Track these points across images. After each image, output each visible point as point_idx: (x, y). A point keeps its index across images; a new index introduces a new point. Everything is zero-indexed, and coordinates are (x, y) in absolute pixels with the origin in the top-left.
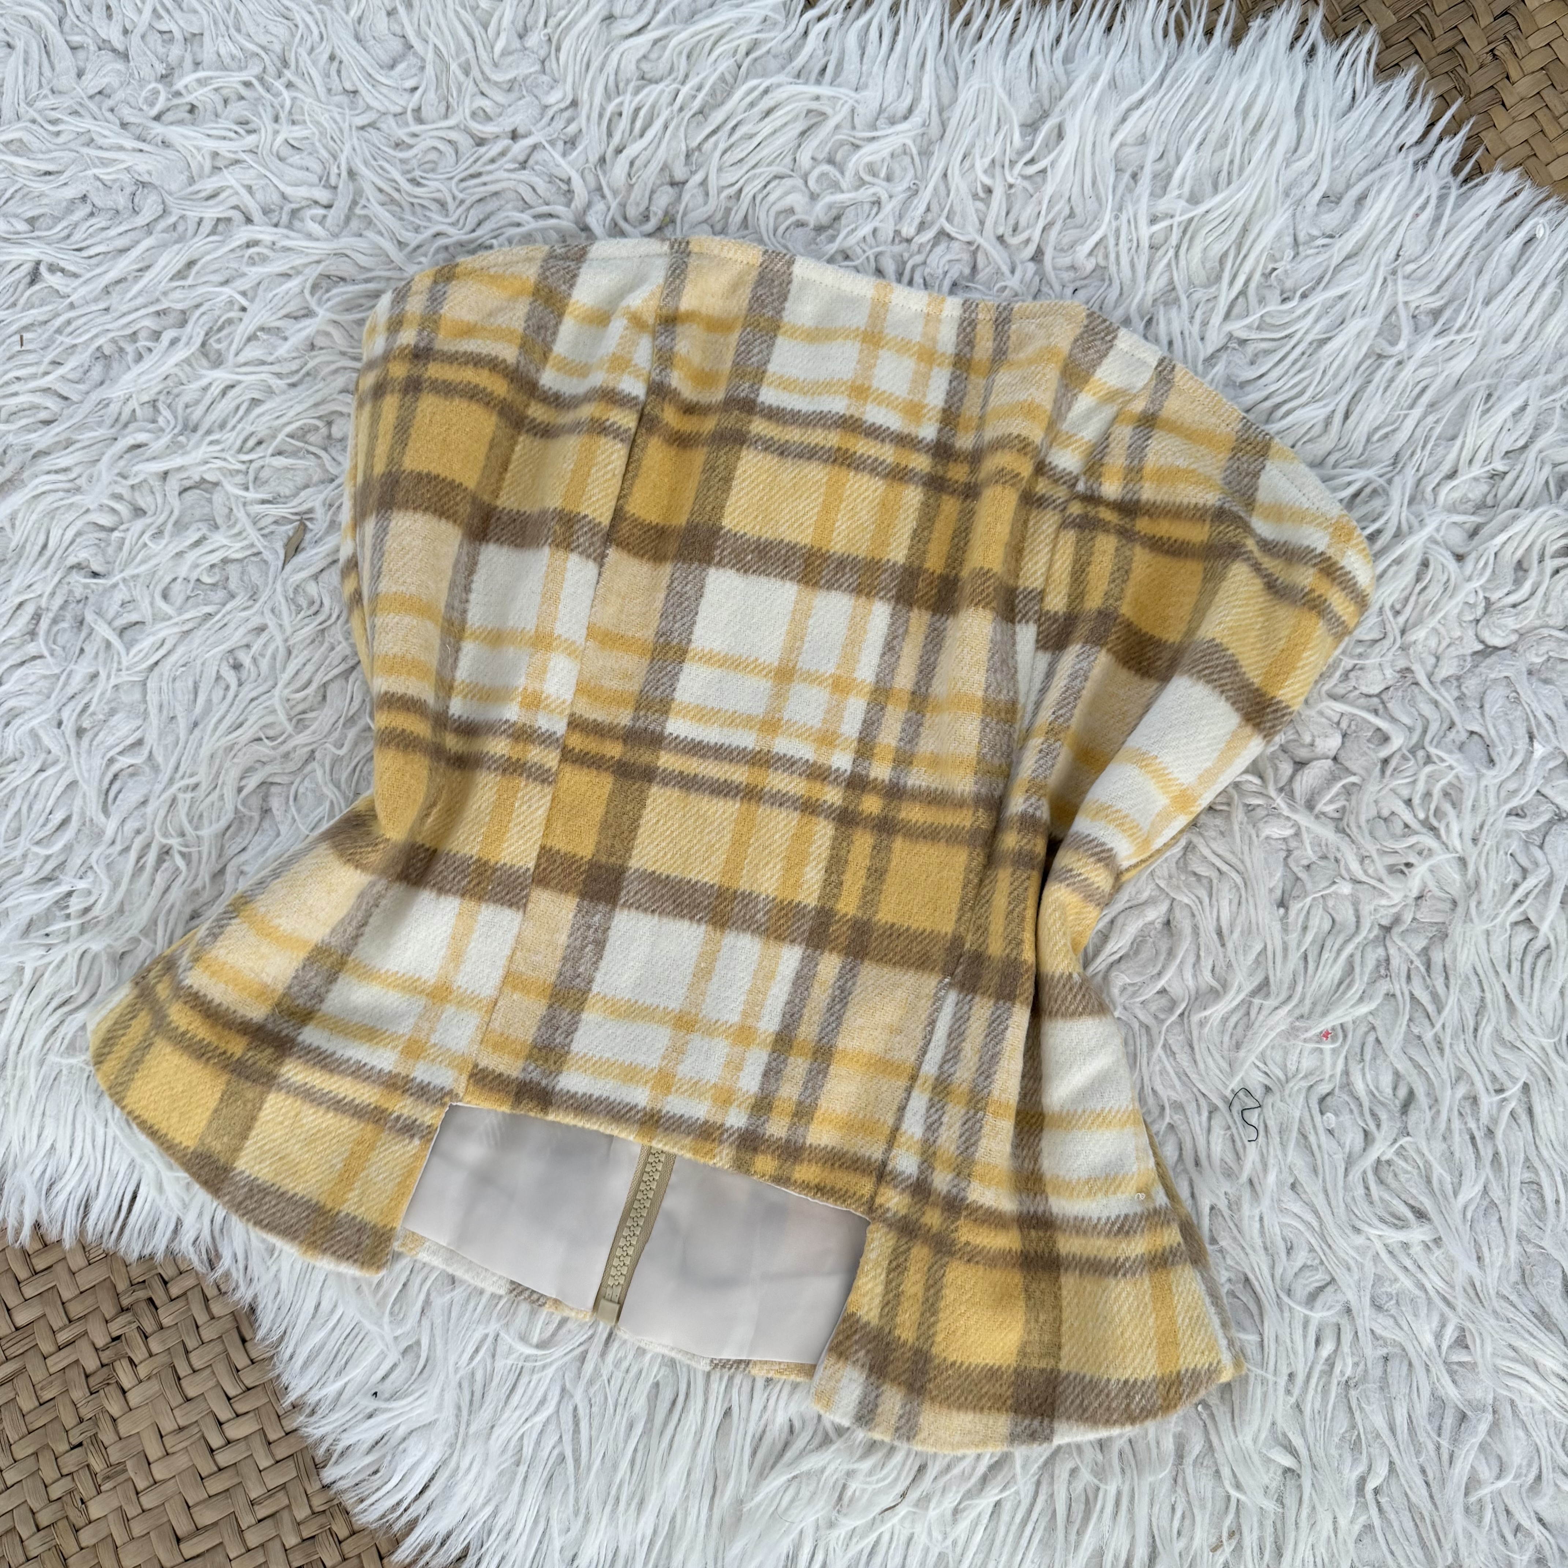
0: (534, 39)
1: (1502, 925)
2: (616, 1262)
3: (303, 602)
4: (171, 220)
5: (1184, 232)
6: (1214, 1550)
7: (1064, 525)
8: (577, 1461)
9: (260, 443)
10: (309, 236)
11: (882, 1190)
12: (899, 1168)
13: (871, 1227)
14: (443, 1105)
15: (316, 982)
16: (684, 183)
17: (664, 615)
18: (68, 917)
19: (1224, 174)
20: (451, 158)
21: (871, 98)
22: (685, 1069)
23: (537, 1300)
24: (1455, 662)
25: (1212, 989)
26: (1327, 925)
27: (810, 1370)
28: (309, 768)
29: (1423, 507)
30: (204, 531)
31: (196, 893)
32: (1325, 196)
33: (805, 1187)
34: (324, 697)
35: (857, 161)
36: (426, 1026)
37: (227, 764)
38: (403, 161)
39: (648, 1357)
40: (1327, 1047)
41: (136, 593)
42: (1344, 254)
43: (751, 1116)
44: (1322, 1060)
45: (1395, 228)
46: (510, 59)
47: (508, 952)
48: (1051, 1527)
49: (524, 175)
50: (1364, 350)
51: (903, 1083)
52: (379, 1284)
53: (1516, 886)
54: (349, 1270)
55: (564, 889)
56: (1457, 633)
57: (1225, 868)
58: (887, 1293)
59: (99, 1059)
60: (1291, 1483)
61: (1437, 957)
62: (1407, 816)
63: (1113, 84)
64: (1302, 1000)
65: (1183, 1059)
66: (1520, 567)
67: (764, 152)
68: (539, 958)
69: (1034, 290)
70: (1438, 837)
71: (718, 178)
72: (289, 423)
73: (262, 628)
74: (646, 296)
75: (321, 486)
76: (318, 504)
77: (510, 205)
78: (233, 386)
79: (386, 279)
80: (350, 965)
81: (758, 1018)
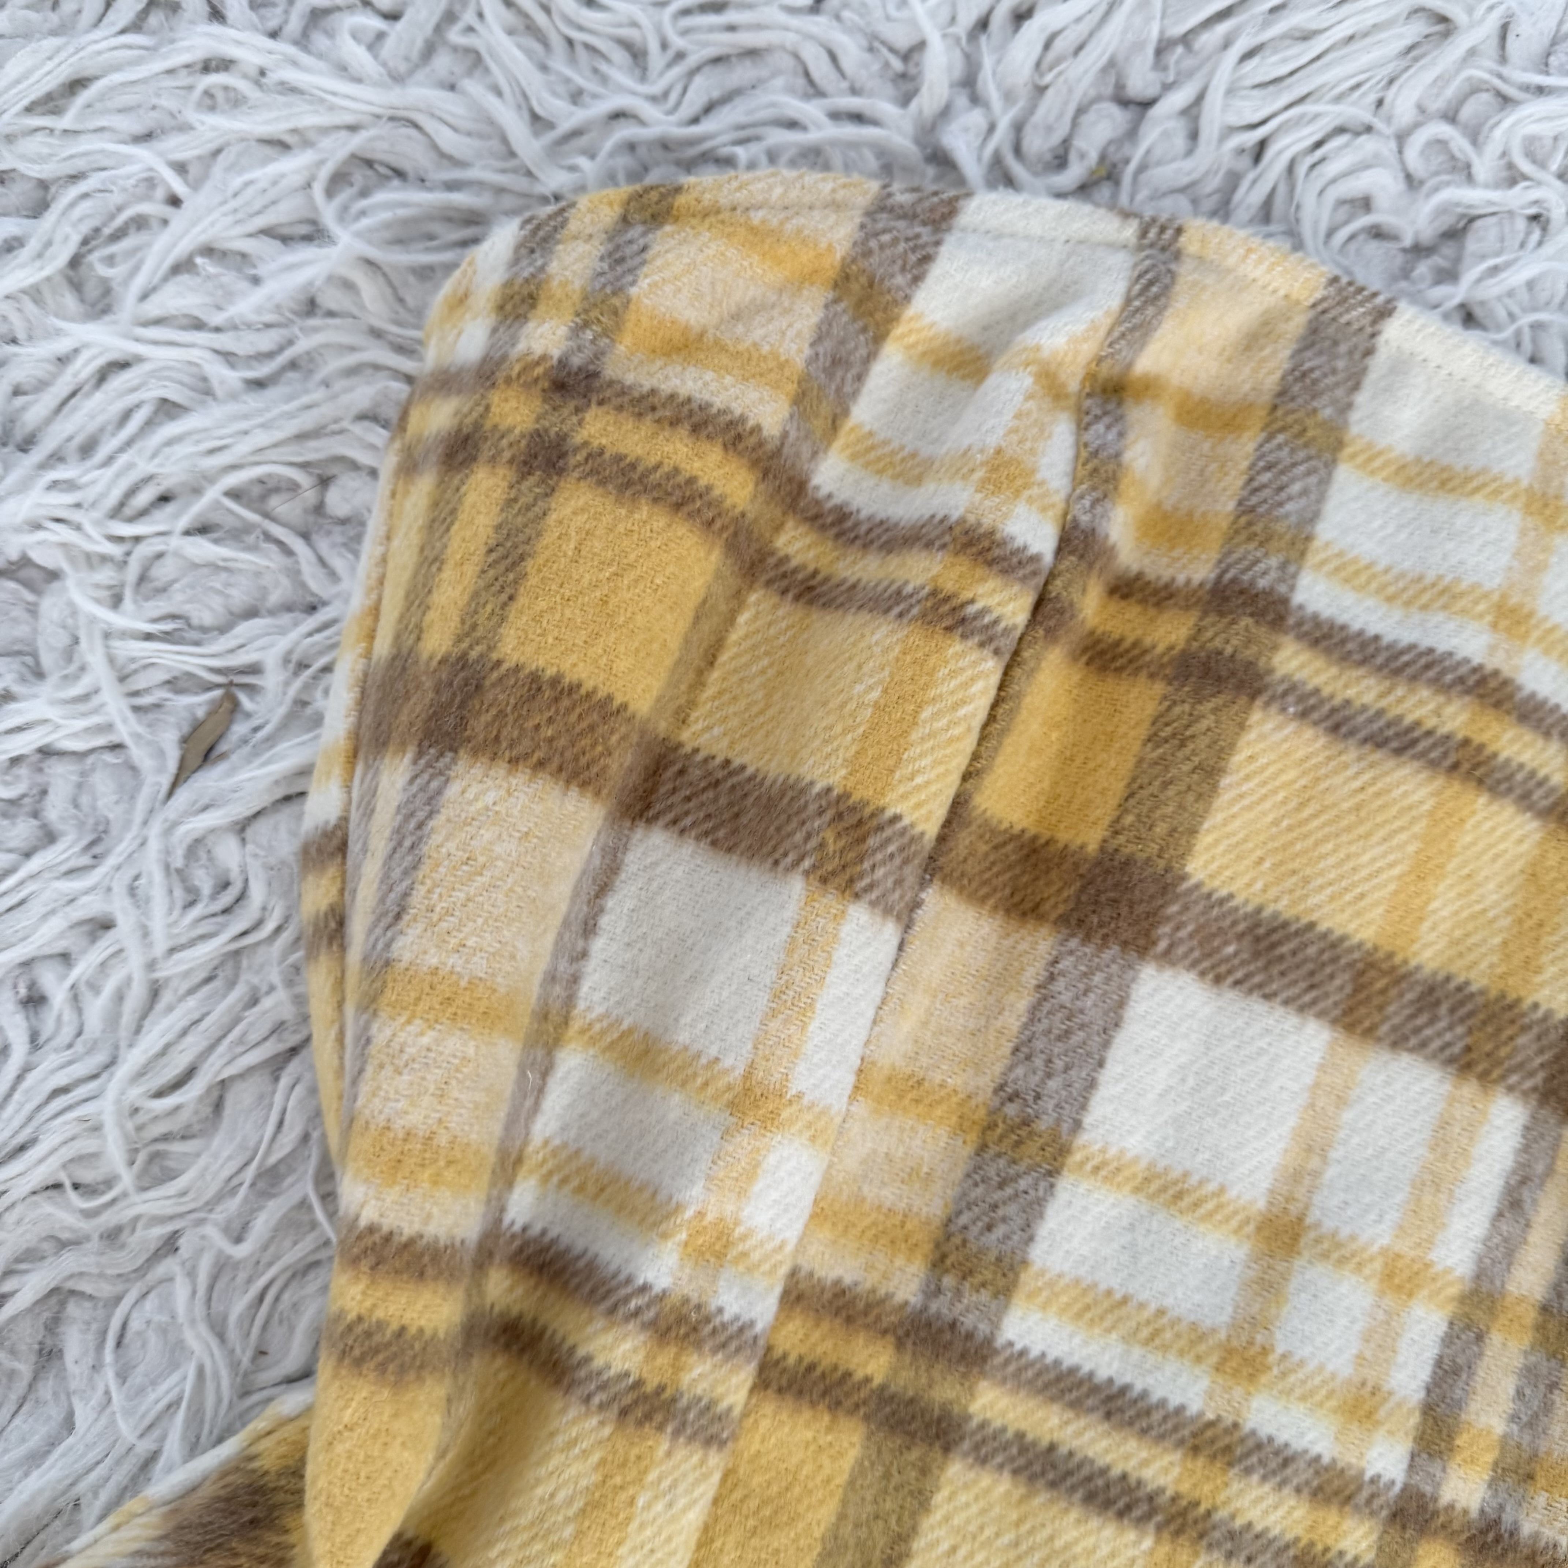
3: (205, 883)
9: (164, 499)
10: (342, 69)
16: (1147, 104)
17: (1022, 1052)
28: (159, 1271)
30: (11, 676)
35: (1507, 130)
49: (819, 25)
67: (1331, 73)
71: (1226, 108)
72: (234, 467)
73: (106, 925)
74: (1080, 328)
75: (286, 618)
76: (271, 659)
77: (779, 82)
78: (123, 365)
79: (500, 190)
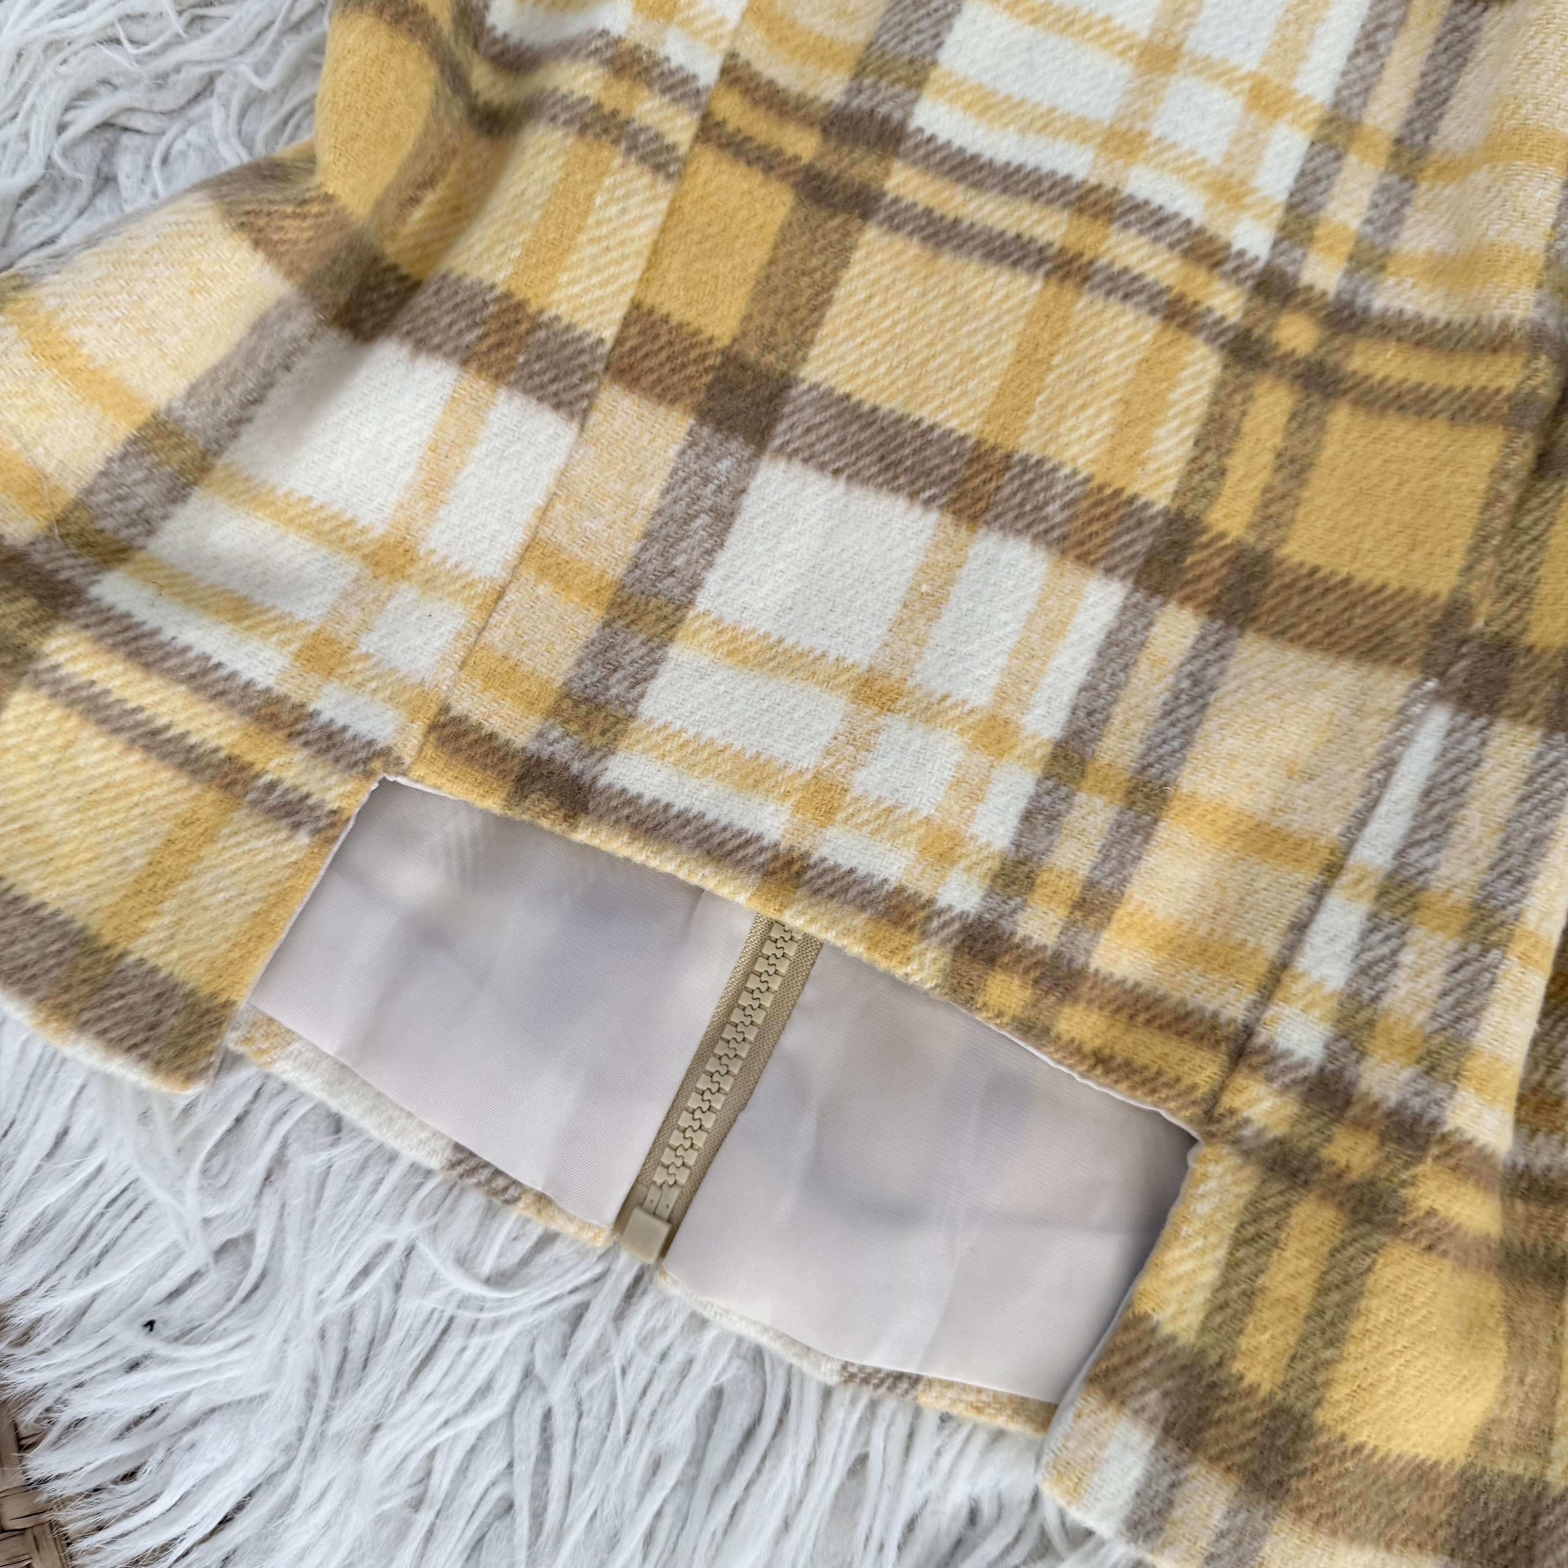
2: (675, 1139)
8: (538, 1516)
11: (1240, 1080)
12: (1282, 1043)
13: (1203, 1150)
14: (369, 775)
15: (145, 494)
22: (867, 781)
23: (501, 1190)
27: (1042, 1414)
33: (1075, 1052)
36: (355, 615)
39: (709, 1336)
43: (989, 894)
47: (539, 499)
51: (1308, 877)
52: (188, 1110)
55: (667, 396)
58: (1225, 1284)
68: (597, 525)
80: (219, 473)
81: (1025, 707)
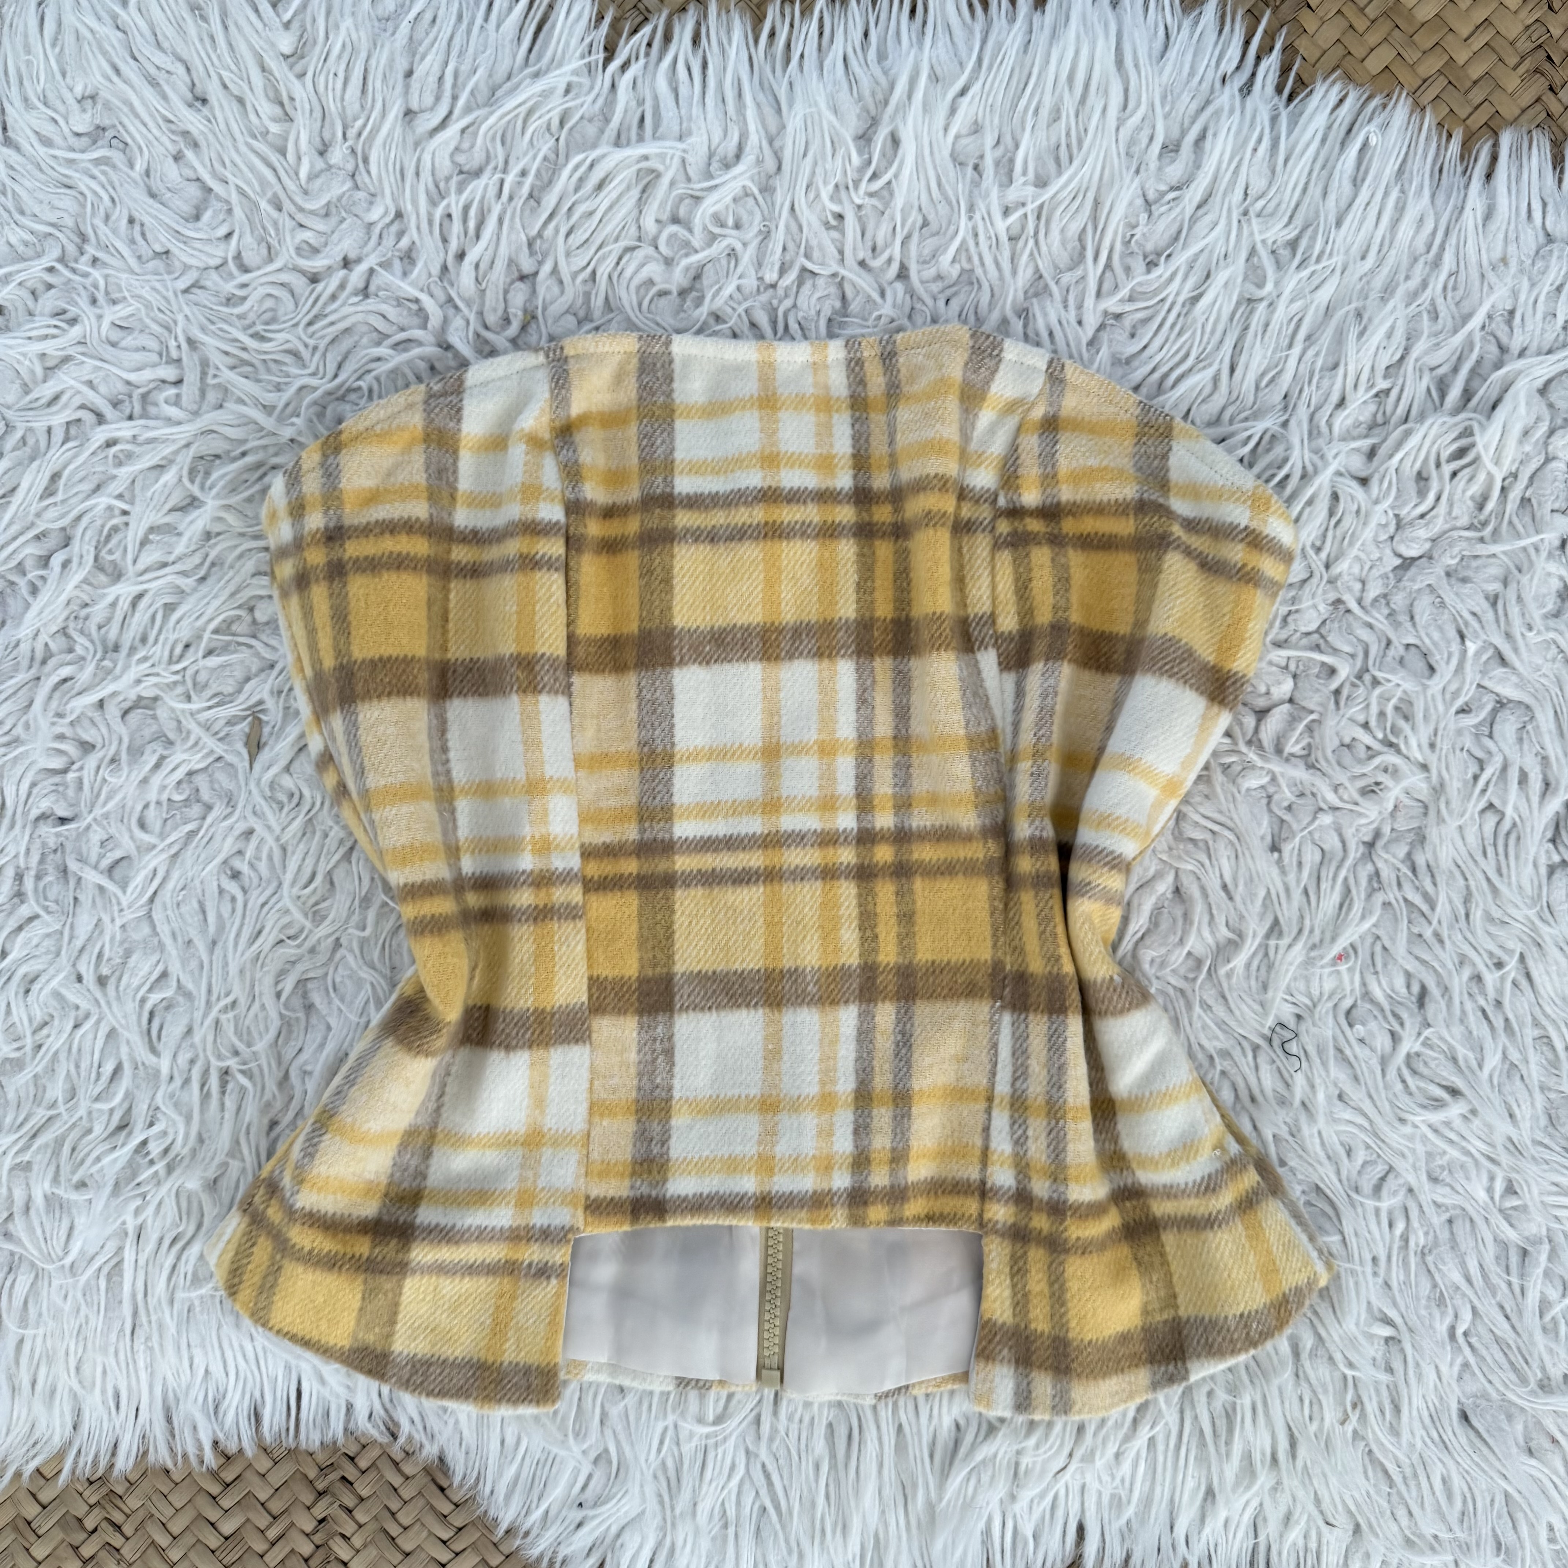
0: (338, 155)
1: (1472, 818)
2: (766, 1335)
3: (283, 798)
4: (19, 434)
5: (1039, 218)
6: (1343, 1423)
7: (996, 546)
8: (777, 1507)
9: (187, 646)
10: (170, 421)
11: (987, 1206)
12: (998, 1184)
13: (986, 1240)
14: (568, 1241)
15: (414, 1163)
16: (535, 275)
17: (641, 725)
18: (152, 1162)
19: (1063, 147)
20: (290, 305)
21: (698, 145)
22: (782, 1149)
23: (703, 1386)
24: (1380, 582)
25: (1230, 942)
26: (1318, 857)
27: (964, 1377)
28: (338, 956)
29: (1321, 442)
30: (160, 751)
31: (268, 1105)
32: (1164, 147)
33: (918, 1220)
34: (332, 883)
35: (702, 215)
36: (530, 1174)
37: (258, 975)
38: (240, 317)
39: (816, 1406)
40: (1343, 967)
41: (112, 831)
42: (1195, 204)
43: (853, 1174)
44: (1341, 981)
45: (1238, 167)
46: (318, 182)
47: (586, 1085)
48: (1202, 1444)
49: (371, 304)
50: (1235, 298)
51: (982, 1105)
52: (555, 1413)
53: (1476, 778)
54: (528, 1411)
55: (621, 1011)
56: (1376, 555)
57: (1216, 828)
58: (1015, 1294)
59: (232, 1289)
60: (1394, 1349)
61: (1420, 860)
62: (1367, 739)
63: (935, 78)
64: (1312, 931)
65: (1220, 1011)
66: (1421, 478)
67: (609, 229)
68: (616, 1080)
69: (907, 309)
70: (1399, 751)
71: (568, 264)
72: (211, 620)
73: (250, 832)
74: (536, 413)
75: (263, 676)
76: (266, 695)
77: (365, 340)
78: (140, 596)
79: (265, 447)
80: (440, 1136)
81: (834, 1082)
